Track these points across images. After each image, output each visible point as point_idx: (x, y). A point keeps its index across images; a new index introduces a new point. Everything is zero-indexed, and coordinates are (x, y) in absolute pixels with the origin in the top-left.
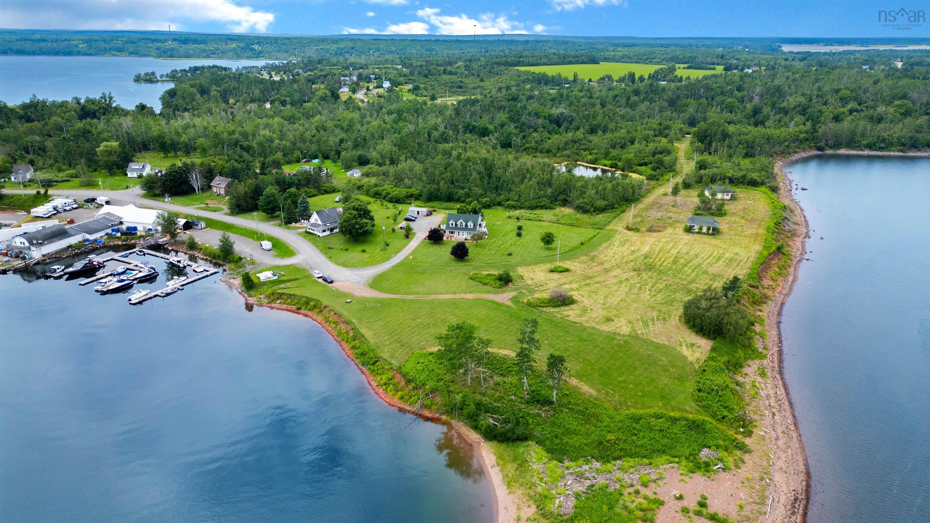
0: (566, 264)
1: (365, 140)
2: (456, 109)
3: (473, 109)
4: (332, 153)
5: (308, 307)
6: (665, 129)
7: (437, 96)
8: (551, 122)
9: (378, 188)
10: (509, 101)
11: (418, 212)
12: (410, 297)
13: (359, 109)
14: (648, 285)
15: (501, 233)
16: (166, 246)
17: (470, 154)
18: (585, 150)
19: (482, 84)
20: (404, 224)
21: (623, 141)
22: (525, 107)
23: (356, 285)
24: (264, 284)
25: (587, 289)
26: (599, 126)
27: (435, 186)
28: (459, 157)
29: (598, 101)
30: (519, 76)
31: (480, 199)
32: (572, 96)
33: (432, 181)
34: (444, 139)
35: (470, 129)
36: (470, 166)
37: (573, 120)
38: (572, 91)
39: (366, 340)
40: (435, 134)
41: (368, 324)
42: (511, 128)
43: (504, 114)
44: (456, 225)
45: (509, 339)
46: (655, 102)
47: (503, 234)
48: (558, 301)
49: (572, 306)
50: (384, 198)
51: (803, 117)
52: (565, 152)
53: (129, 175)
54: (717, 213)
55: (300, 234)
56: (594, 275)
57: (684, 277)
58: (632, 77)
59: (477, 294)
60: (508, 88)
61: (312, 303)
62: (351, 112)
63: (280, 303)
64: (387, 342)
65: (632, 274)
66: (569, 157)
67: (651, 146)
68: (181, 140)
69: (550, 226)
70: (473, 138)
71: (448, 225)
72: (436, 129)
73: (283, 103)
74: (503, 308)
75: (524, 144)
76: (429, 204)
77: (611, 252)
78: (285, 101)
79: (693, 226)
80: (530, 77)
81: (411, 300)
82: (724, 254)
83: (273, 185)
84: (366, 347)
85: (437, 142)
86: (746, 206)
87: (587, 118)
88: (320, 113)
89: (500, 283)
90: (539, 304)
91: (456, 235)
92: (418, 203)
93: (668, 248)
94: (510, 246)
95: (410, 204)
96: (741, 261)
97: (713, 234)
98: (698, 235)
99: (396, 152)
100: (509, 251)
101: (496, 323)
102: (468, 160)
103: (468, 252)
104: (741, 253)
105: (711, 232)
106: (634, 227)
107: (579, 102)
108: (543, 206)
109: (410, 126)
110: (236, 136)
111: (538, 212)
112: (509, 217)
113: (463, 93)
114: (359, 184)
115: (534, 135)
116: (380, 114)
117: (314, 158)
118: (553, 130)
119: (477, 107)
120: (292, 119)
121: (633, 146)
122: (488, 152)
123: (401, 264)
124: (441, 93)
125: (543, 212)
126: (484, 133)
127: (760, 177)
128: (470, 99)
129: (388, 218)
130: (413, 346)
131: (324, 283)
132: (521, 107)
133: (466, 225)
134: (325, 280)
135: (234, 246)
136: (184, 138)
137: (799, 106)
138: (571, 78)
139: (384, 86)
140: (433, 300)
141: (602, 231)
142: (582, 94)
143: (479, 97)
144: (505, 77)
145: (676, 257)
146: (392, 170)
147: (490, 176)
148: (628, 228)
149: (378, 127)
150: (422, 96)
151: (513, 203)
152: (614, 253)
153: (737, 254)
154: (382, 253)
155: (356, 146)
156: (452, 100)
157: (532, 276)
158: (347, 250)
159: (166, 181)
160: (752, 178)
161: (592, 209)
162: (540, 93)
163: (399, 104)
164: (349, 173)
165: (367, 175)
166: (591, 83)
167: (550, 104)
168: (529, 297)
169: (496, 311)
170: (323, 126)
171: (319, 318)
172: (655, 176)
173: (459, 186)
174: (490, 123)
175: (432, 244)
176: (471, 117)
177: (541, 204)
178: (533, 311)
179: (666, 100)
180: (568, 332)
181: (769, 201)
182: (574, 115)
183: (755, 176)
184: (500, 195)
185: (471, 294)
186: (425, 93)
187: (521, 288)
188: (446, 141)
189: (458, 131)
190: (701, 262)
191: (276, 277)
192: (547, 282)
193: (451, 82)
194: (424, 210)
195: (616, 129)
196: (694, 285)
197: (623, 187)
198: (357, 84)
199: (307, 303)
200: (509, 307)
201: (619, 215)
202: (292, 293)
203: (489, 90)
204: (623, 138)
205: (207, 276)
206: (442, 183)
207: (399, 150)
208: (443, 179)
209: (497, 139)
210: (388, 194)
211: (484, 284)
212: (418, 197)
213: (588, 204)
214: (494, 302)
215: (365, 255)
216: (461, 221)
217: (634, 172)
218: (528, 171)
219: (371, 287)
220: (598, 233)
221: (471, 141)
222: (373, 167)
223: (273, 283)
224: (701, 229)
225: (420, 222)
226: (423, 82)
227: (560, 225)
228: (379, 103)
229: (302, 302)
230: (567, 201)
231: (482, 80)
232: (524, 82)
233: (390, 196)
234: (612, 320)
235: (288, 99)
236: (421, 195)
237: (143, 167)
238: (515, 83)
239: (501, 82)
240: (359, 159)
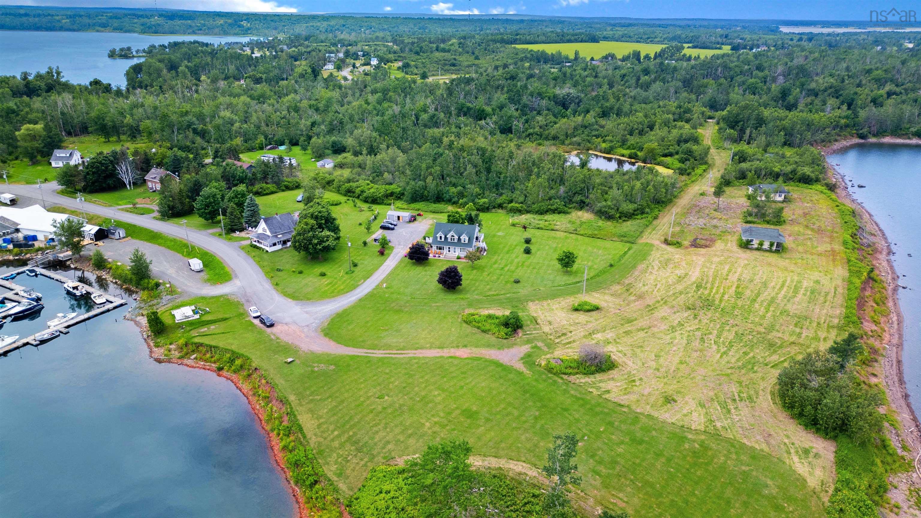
0: (594, 298)
1: (341, 123)
2: (449, 88)
3: (467, 88)
4: (302, 139)
5: (233, 368)
6: (685, 112)
7: (429, 74)
8: (556, 103)
9: (351, 184)
10: (507, 79)
11: (399, 217)
12: (378, 354)
13: (340, 87)
14: (710, 333)
15: (504, 247)
16: (68, 263)
17: (464, 141)
18: (597, 136)
19: (477, 62)
20: (379, 234)
21: (641, 126)
22: (525, 87)
23: (306, 330)
24: (180, 326)
25: (628, 340)
26: (611, 108)
27: (421, 183)
28: (450, 146)
29: (606, 80)
30: (517, 54)
31: (477, 200)
32: (576, 76)
33: (417, 177)
34: (434, 122)
35: (464, 111)
36: (464, 158)
37: (580, 101)
38: (575, 70)
39: (305, 437)
40: (424, 117)
41: (312, 405)
42: (511, 110)
43: (503, 94)
44: (446, 238)
45: (523, 437)
46: (668, 82)
47: (506, 249)
48: (591, 365)
49: (613, 373)
50: (358, 197)
51: (837, 100)
52: (575, 139)
53: (54, 164)
54: (775, 220)
55: (243, 248)
56: (635, 316)
57: (757, 320)
58: (637, 55)
59: (475, 350)
60: (505, 66)
61: (238, 362)
62: (330, 91)
63: (196, 358)
64: (336, 444)
65: (686, 314)
66: (579, 144)
67: (675, 132)
68: (125, 121)
69: (566, 238)
70: (468, 122)
71: (435, 238)
72: (425, 111)
73: (258, 81)
74: (511, 376)
75: (527, 130)
76: (413, 205)
77: (651, 279)
78: (261, 78)
79: (752, 241)
80: (529, 55)
81: (380, 360)
82: (799, 282)
83: (217, 180)
84: (302, 454)
85: (425, 126)
86: (806, 211)
87: (596, 99)
88: (296, 92)
89: (506, 330)
90: (564, 370)
91: (445, 251)
92: (399, 204)
93: (725, 272)
94: (517, 268)
95: (390, 204)
96: (827, 294)
97: (777, 251)
98: (757, 253)
99: (376, 138)
100: (515, 277)
101: (502, 406)
102: (462, 149)
103: (461, 280)
104: (823, 281)
105: (774, 248)
106: (674, 240)
107: (584, 82)
108: (556, 210)
109: (395, 107)
110: (189, 118)
111: (549, 217)
112: (514, 225)
113: (457, 72)
114: (329, 178)
115: (539, 118)
116: (364, 93)
117: (281, 145)
118: (559, 113)
119: (472, 86)
120: (261, 99)
121: (653, 133)
122: (486, 138)
123: (370, 296)
124: (433, 71)
125: (556, 217)
126: (481, 115)
127: (813, 172)
128: (465, 78)
129: (360, 224)
130: (375, 452)
131: (262, 325)
132: (521, 86)
133: (459, 239)
134: (262, 322)
135: (151, 267)
136: (128, 119)
137: (831, 88)
138: (572, 56)
139: (372, 63)
140: (411, 359)
141: (635, 247)
142: (586, 73)
143: (474, 75)
144: (502, 54)
145: (738, 287)
146: (369, 160)
147: (488, 170)
148: (666, 242)
149: (358, 108)
150: (412, 74)
151: (517, 205)
152: (656, 280)
153: (817, 282)
154: (347, 277)
155: (330, 131)
156: (444, 79)
157: (549, 318)
158: (301, 272)
159: (88, 174)
160: (804, 174)
161: (618, 215)
162: (540, 71)
163: (385, 82)
164: (319, 164)
165: (341, 166)
166: (594, 62)
167: (552, 83)
168: (548, 356)
169: (501, 381)
170: (296, 106)
171: (246, 387)
172: (686, 170)
173: (451, 182)
174: (488, 104)
175: (414, 264)
176: (465, 98)
177: (552, 208)
178: (555, 381)
179: (680, 80)
180: (611, 424)
181: (830, 202)
182: (583, 95)
183: (807, 170)
184: (501, 194)
185: (464, 349)
186: (416, 71)
187: (535, 339)
188: (436, 125)
189: (450, 113)
190: (773, 294)
191: (197, 316)
192: (572, 328)
193: (444, 60)
194: (406, 215)
195: (631, 112)
196: (774, 333)
197: (654, 186)
198: (343, 61)
199: (232, 361)
200: (520, 373)
201: (651, 223)
202: (213, 343)
203: (484, 68)
204: (641, 123)
205: (108, 311)
206: (429, 179)
207: (380, 136)
208: (431, 174)
209: (496, 123)
210: (362, 192)
211: (484, 331)
212: (399, 197)
213: (612, 209)
214: (498, 364)
215: (325, 281)
216: (452, 233)
217: (658, 164)
218: (534, 163)
219: (326, 335)
220: (629, 249)
221: (466, 125)
222: (348, 157)
223: (193, 324)
224: (761, 244)
225: (401, 230)
226: (414, 59)
227: (579, 237)
228: (364, 82)
229: (225, 359)
230: (584, 203)
231: (477, 58)
232: (522, 60)
233: (365, 195)
234: (675, 401)
235: (264, 76)
236: (403, 194)
237: (71, 154)
238: (512, 61)
239: (497, 60)
240: (333, 147)
